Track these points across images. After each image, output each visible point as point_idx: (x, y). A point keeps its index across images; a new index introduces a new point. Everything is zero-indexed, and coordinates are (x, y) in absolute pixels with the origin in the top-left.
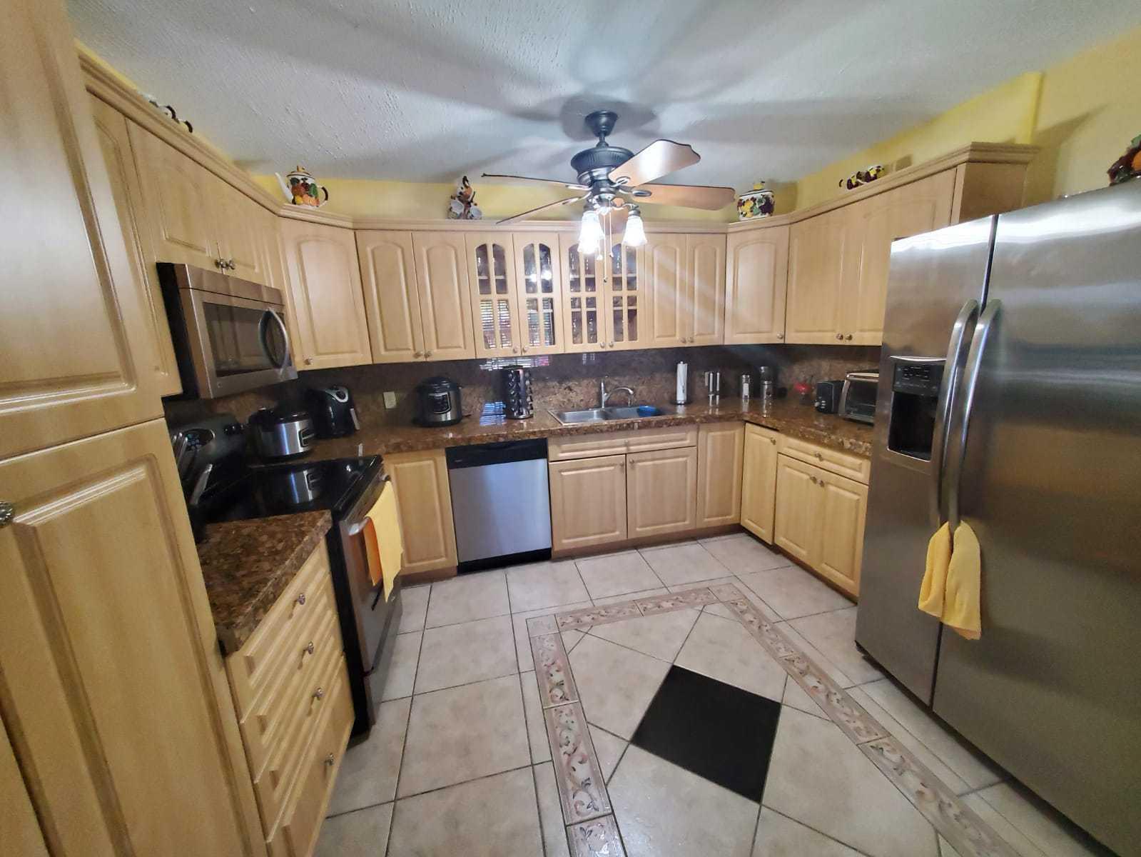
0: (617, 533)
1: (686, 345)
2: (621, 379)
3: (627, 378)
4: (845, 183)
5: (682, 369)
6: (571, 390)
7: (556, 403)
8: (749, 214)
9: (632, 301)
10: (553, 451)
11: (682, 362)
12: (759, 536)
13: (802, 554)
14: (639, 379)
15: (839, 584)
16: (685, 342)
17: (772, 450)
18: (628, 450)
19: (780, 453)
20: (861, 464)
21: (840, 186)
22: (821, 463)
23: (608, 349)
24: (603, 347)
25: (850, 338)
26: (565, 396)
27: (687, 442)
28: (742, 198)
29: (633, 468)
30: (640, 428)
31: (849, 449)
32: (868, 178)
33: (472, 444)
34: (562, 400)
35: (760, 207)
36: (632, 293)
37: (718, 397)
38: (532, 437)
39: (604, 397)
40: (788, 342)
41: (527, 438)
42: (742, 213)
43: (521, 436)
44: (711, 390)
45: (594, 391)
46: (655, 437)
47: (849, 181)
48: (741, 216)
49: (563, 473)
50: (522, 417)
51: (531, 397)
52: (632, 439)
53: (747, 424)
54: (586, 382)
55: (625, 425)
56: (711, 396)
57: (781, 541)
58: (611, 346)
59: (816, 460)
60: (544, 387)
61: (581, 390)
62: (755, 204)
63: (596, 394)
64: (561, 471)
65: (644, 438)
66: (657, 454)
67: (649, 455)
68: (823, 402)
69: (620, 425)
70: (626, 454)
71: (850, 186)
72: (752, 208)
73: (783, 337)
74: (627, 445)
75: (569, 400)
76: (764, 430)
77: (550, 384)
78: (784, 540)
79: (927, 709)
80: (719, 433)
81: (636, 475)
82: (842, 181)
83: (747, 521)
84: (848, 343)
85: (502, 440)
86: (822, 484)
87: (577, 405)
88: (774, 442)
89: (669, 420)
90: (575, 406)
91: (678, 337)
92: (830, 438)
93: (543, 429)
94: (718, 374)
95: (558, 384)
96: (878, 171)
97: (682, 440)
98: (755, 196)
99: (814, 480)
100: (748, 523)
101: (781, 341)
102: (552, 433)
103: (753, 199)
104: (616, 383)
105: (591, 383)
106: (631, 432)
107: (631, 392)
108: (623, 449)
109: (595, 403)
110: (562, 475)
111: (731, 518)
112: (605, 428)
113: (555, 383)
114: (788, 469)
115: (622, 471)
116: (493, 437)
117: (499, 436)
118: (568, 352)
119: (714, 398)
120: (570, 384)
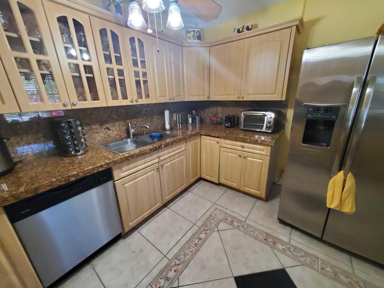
0: (158, 204)
1: (171, 101)
2: (138, 120)
3: (140, 120)
4: (236, 30)
5: (167, 113)
6: (109, 129)
7: (100, 138)
8: (192, 39)
9: (145, 74)
10: (117, 174)
11: (167, 110)
12: (212, 181)
13: (234, 185)
14: (146, 119)
15: (254, 194)
16: (171, 100)
17: (217, 146)
18: (160, 160)
19: (220, 147)
20: (264, 148)
21: (234, 31)
22: (243, 149)
23: (135, 103)
24: (131, 102)
25: (243, 98)
26: (105, 134)
27: (183, 149)
28: (188, 29)
29: (162, 169)
30: (165, 147)
31: (260, 143)
32: (248, 29)
33: (40, 192)
34: (104, 136)
35: (197, 36)
36: (144, 70)
37: (180, 124)
38: (100, 170)
39: (132, 131)
40: (211, 99)
41: (96, 171)
42: (189, 37)
43: (91, 171)
44: (178, 122)
45: (124, 128)
46: (170, 150)
47: (239, 30)
48: (188, 39)
49: (126, 185)
50: (79, 154)
51: (84, 138)
52: (161, 154)
53: (202, 136)
54: (118, 124)
55: (158, 147)
56: (178, 124)
57: (223, 181)
58: (137, 101)
59: (241, 148)
60: (89, 129)
61: (115, 129)
62: (194, 34)
63: (125, 130)
64: (123, 185)
65: (166, 152)
66: (172, 158)
67: (169, 160)
68: (229, 124)
69: (156, 147)
70: (158, 162)
71: (239, 31)
72: (193, 35)
73: (209, 98)
74: (159, 157)
75: (108, 135)
76: (212, 138)
77: (94, 127)
78: (224, 181)
79: (321, 240)
80: (193, 142)
81: (164, 171)
82: (235, 29)
83: (205, 176)
84: (241, 100)
85: (73, 179)
86: (245, 158)
87: (114, 138)
88: (218, 143)
89: (176, 140)
90: (113, 138)
91: (168, 97)
92: (250, 139)
93: (108, 162)
94: (180, 114)
95: (99, 127)
96: (252, 26)
97: (180, 148)
98: (195, 30)
99: (240, 156)
100: (204, 176)
101: (208, 100)
102: (115, 163)
103: (194, 31)
104: (135, 123)
105: (121, 124)
106: (160, 150)
107: (148, 127)
108: (157, 160)
109: (125, 135)
110: (124, 186)
111: (198, 176)
112: (148, 151)
113: (98, 126)
114: (225, 153)
115: (158, 172)
116: (63, 179)
117: (70, 177)
118: (109, 105)
119: (179, 125)
120: (108, 126)
